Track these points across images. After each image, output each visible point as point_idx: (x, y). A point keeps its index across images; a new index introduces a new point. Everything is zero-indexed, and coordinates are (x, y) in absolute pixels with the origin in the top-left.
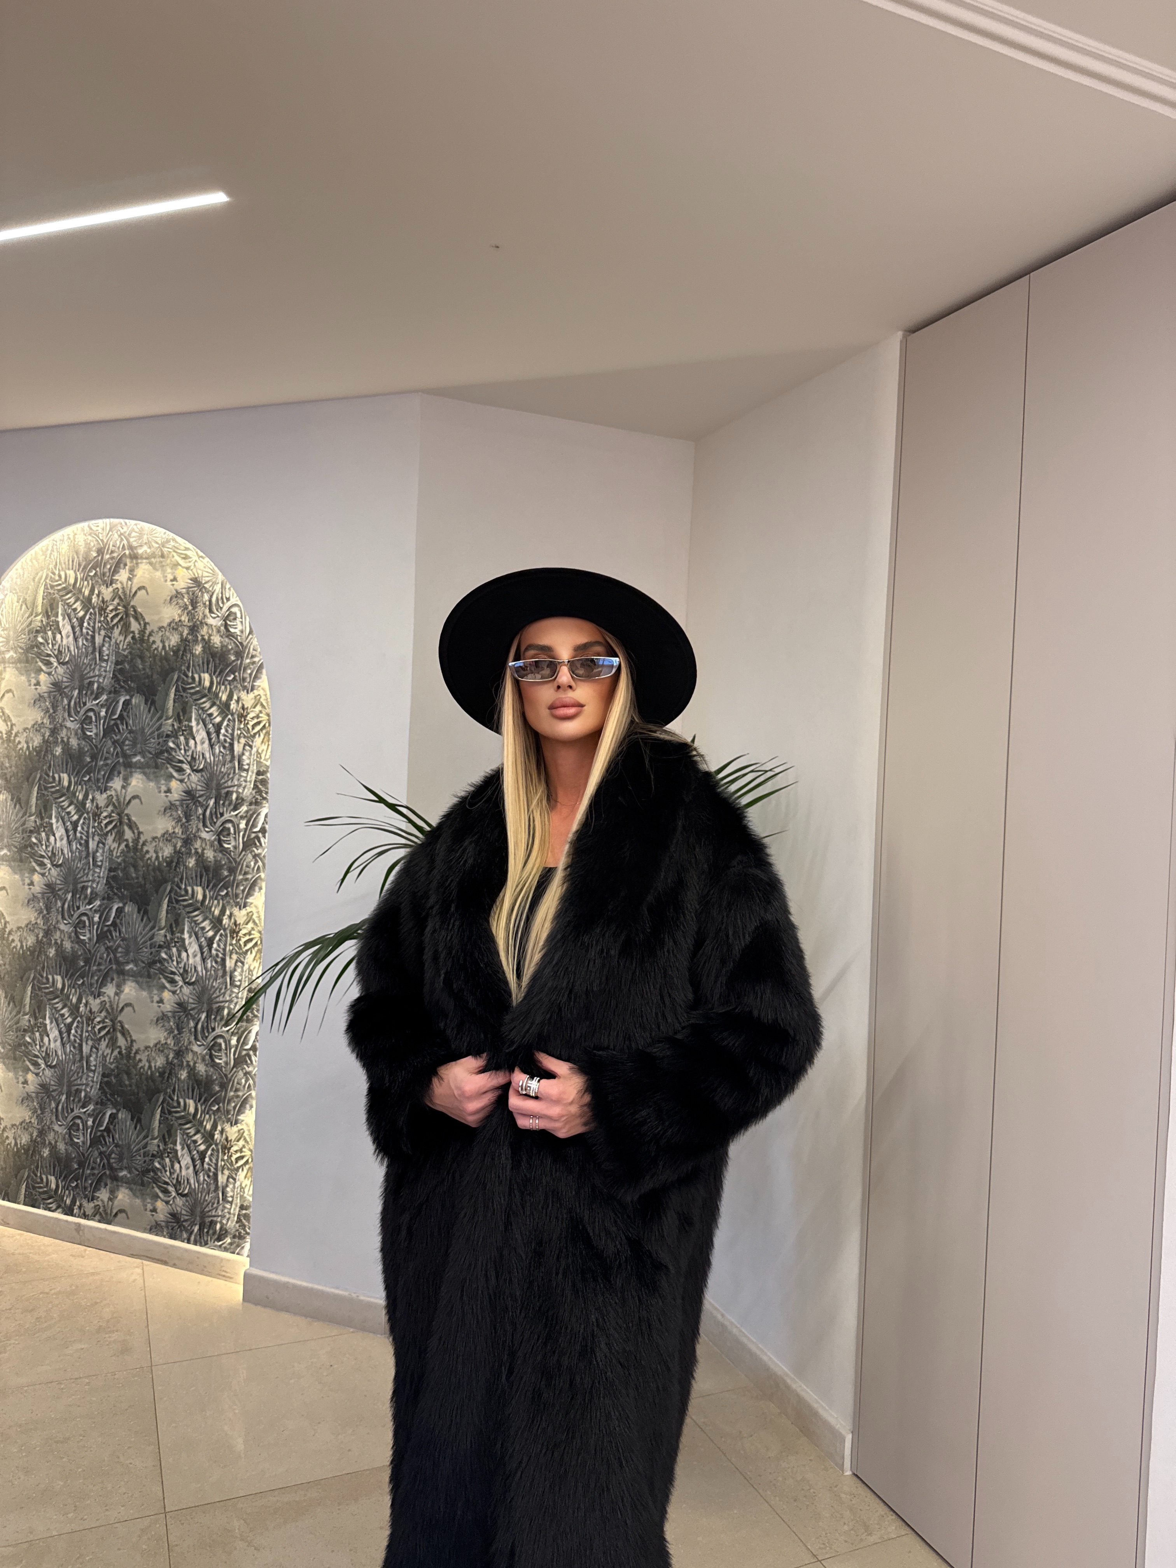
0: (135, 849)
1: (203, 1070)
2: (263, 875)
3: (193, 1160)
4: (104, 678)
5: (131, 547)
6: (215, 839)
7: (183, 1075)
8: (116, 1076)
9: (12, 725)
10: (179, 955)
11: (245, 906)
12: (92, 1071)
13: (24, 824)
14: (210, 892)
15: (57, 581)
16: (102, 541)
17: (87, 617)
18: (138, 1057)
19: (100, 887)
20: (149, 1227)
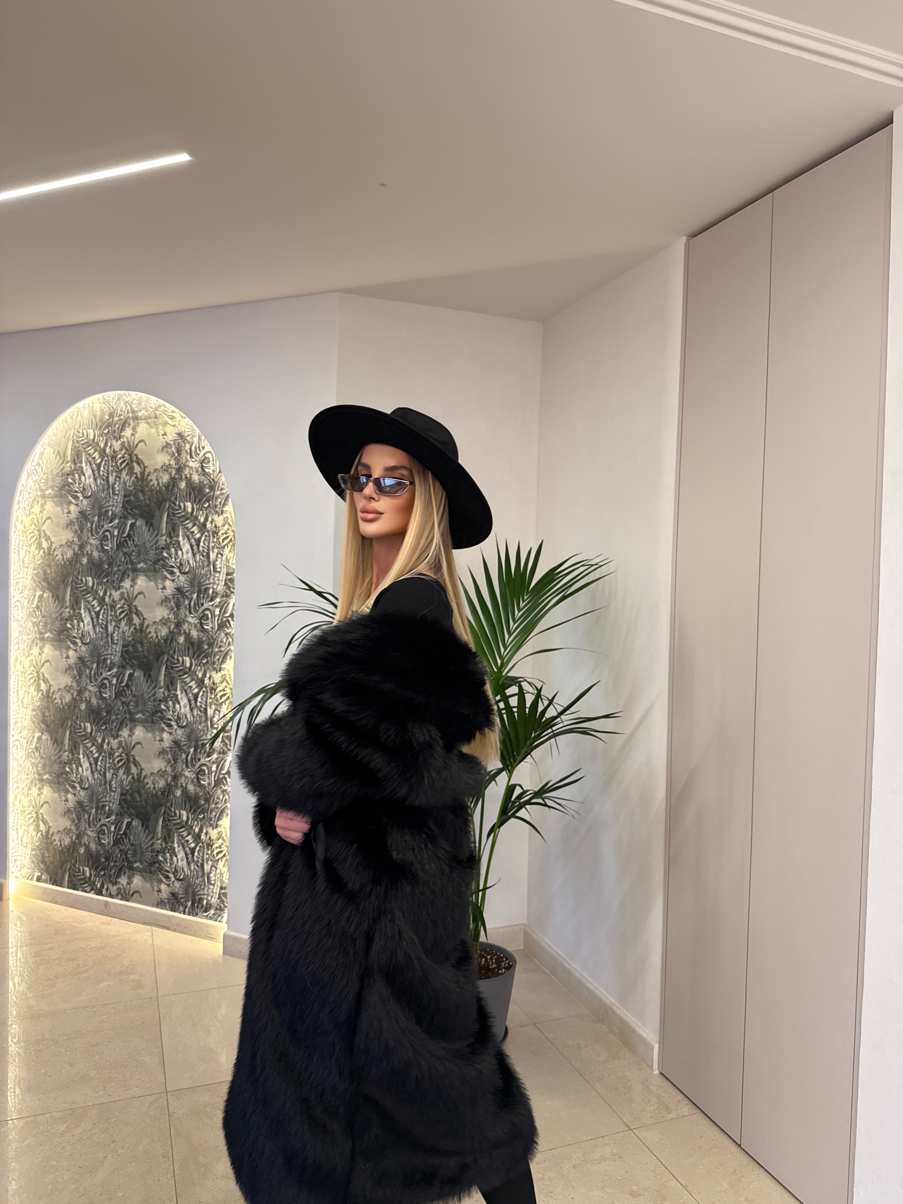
0: (141, 631)
1: (192, 789)
2: (232, 648)
3: (186, 854)
4: (116, 507)
5: (133, 412)
6: (198, 623)
7: (178, 793)
8: (131, 795)
9: (51, 543)
10: (174, 707)
11: (220, 671)
12: (113, 791)
13: (61, 614)
14: (195, 660)
15: (81, 437)
16: (112, 407)
17: (103, 463)
18: (146, 781)
19: (117, 659)
20: (156, 903)
